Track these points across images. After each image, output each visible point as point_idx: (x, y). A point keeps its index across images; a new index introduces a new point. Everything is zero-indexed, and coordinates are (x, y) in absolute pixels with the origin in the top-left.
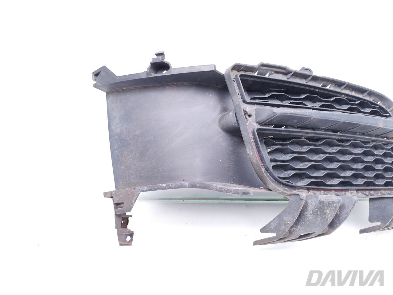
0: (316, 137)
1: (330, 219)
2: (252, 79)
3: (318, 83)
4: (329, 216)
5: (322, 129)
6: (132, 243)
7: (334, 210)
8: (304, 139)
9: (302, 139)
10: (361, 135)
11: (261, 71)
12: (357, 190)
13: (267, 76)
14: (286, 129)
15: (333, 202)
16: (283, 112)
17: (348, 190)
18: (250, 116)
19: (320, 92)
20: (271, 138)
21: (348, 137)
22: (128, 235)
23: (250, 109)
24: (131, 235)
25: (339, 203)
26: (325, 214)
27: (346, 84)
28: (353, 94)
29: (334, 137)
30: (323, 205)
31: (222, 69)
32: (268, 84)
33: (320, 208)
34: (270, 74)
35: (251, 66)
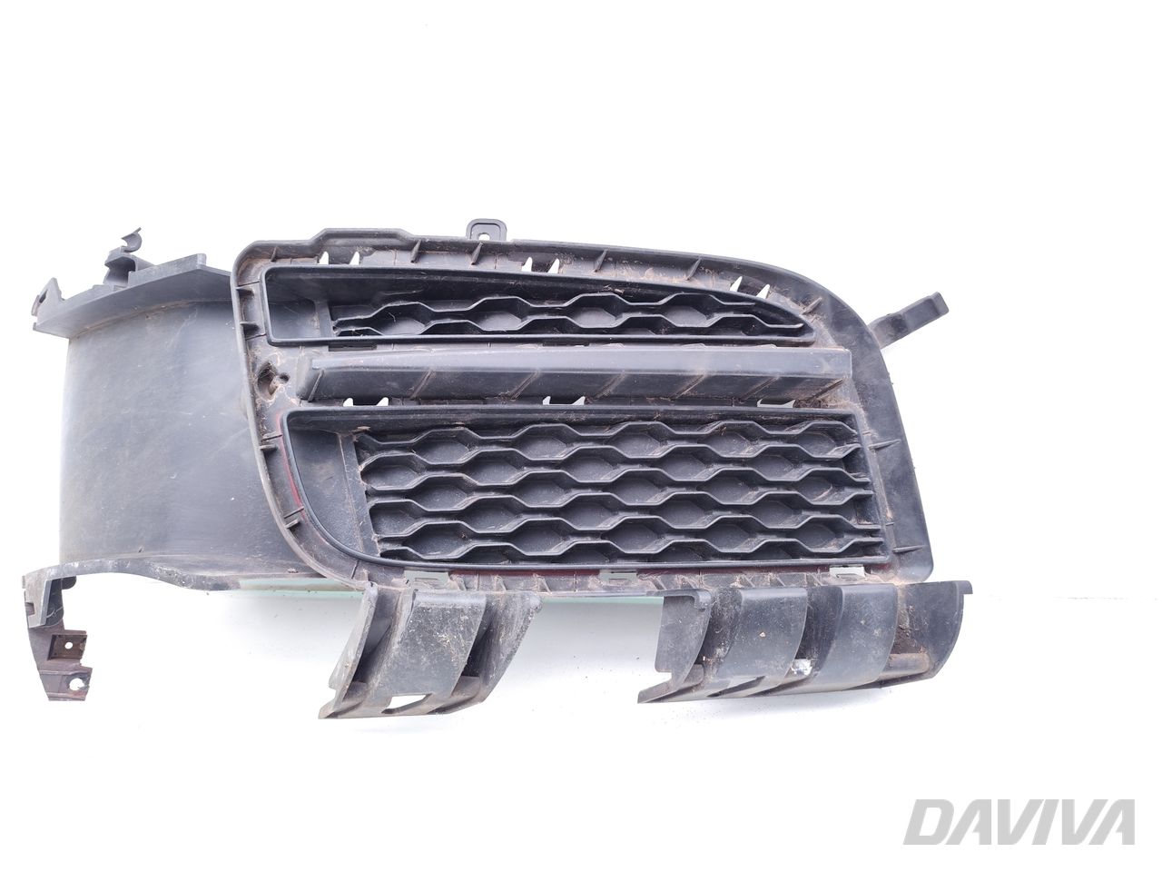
0: (499, 419)
1: (461, 660)
2: (309, 276)
3: (516, 260)
4: (453, 649)
5: (507, 398)
6: (88, 696)
7: (462, 632)
8: (462, 428)
9: (457, 429)
10: (666, 403)
11: (337, 251)
12: (641, 571)
13: (355, 262)
15: (457, 611)
17: (596, 572)
18: (285, 378)
19: (524, 287)
20: (365, 431)
21: (608, 412)
22: (74, 676)
23: (284, 361)
24: (85, 675)
25: (475, 613)
26: (438, 645)
27: (602, 252)
28: (650, 276)
29: (558, 416)
30: (426, 620)
32: (361, 282)
33: (420, 628)
34: (362, 256)
35: (294, 244)
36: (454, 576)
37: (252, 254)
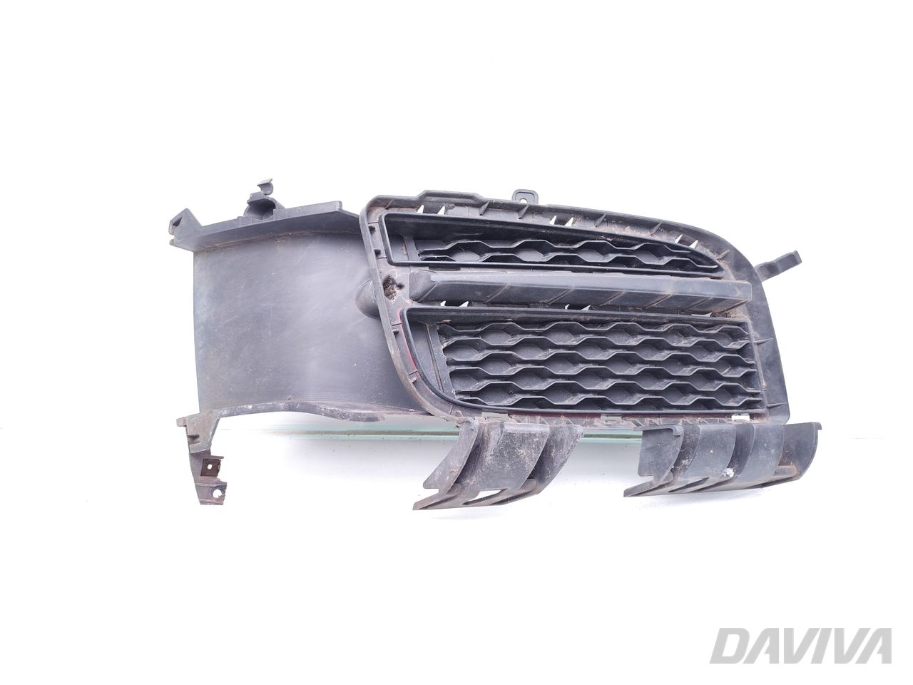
0: (534, 318)
1: (530, 466)
2: (412, 220)
3: (546, 217)
4: (527, 460)
5: (544, 305)
6: (224, 502)
7: (534, 449)
8: (512, 323)
9: (509, 323)
10: (640, 311)
11: (430, 205)
12: (624, 416)
13: (441, 213)
14: (470, 308)
15: (531, 435)
16: (446, 279)
17: (599, 415)
18: (400, 287)
19: (551, 234)
20: (450, 324)
21: (605, 315)
22: (216, 488)
23: (400, 275)
24: (223, 487)
25: (543, 437)
26: (518, 457)
27: (603, 215)
28: (628, 232)
29: (574, 317)
30: (511, 440)
31: (355, 206)
32: (445, 226)
33: (507, 446)
34: (446, 209)
35: (405, 198)
36: (513, 416)
37: (376, 203)
